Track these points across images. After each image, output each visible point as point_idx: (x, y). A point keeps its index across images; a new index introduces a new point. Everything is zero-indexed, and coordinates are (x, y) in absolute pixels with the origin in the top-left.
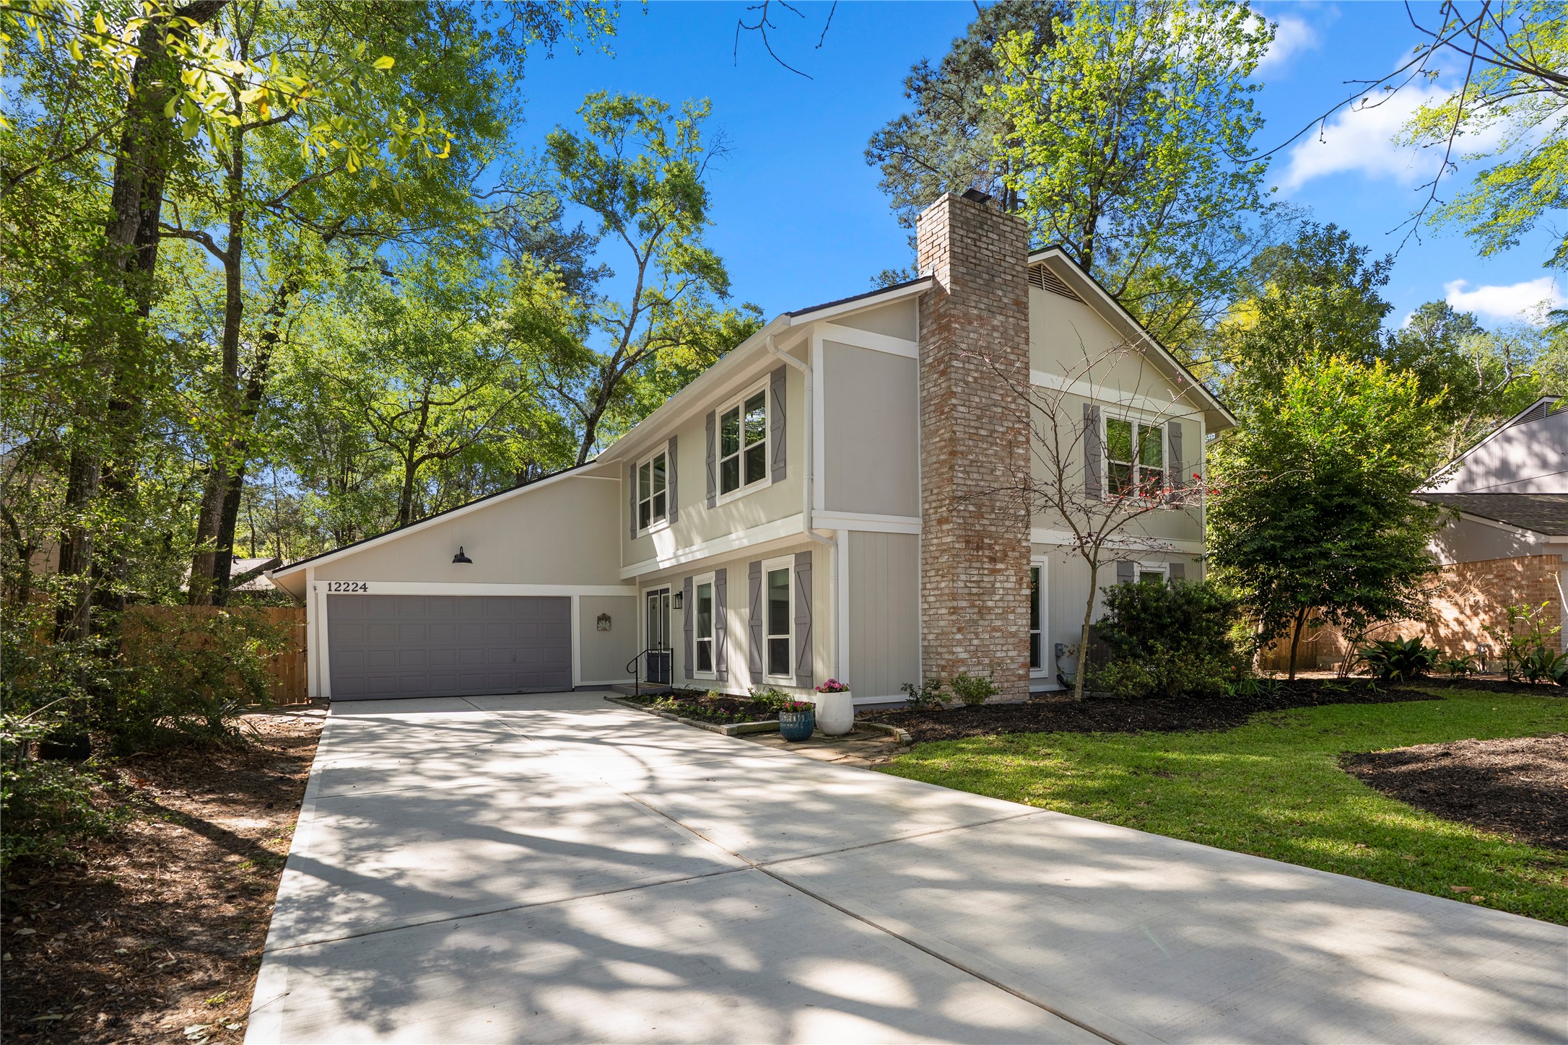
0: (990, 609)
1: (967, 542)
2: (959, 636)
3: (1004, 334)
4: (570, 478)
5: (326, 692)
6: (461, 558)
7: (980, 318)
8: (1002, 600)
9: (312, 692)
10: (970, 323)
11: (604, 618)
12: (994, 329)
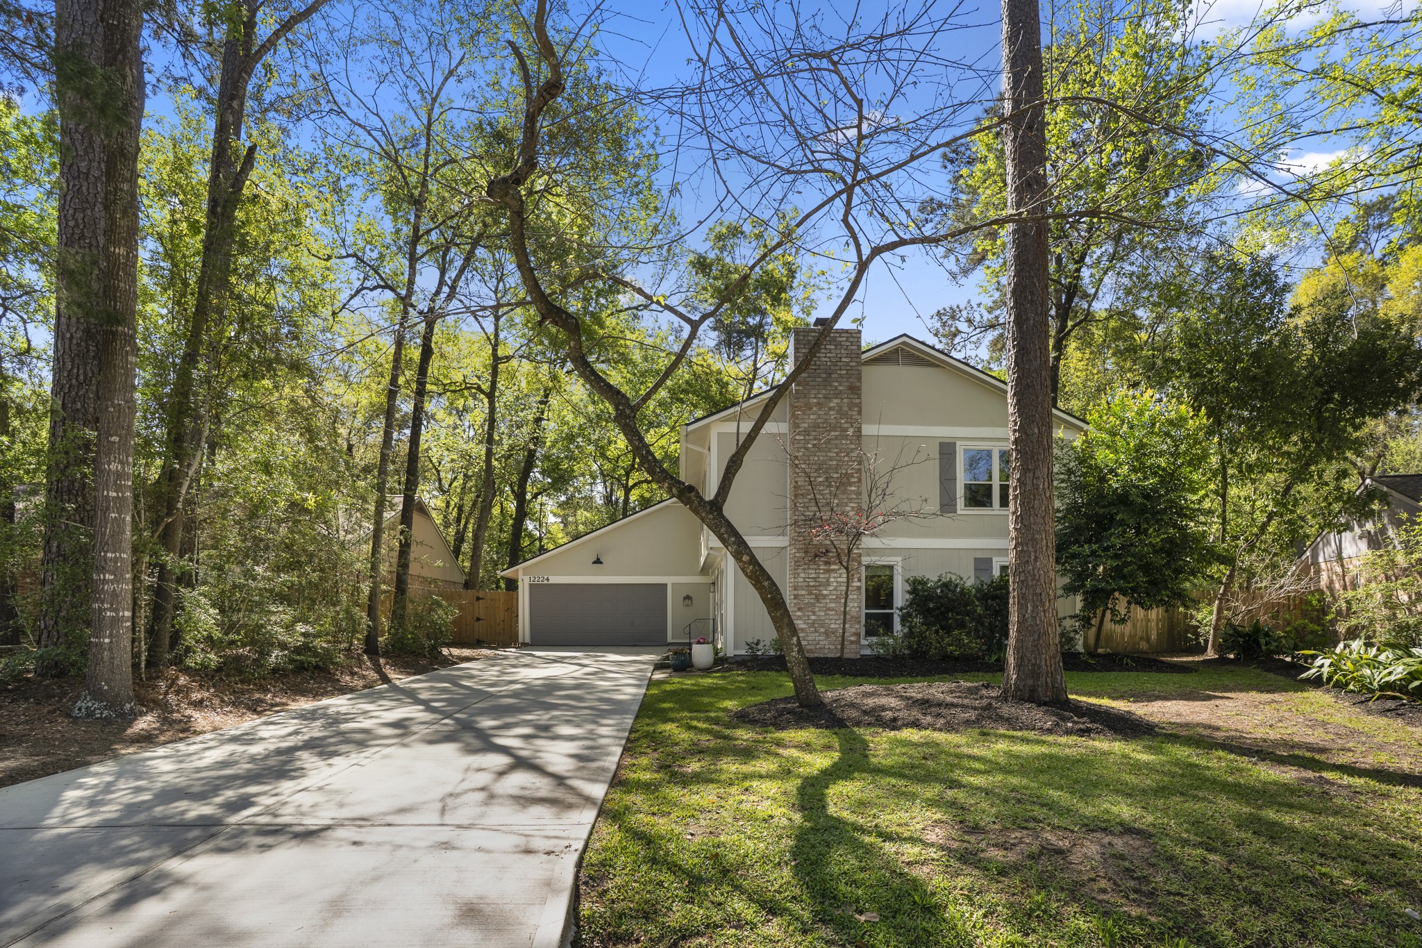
0: (825, 596)
1: (806, 552)
2: (799, 613)
3: (840, 411)
4: (667, 506)
5: (528, 640)
6: (598, 561)
7: (819, 404)
8: (835, 589)
9: (521, 640)
10: (810, 409)
11: (688, 598)
12: (831, 409)
